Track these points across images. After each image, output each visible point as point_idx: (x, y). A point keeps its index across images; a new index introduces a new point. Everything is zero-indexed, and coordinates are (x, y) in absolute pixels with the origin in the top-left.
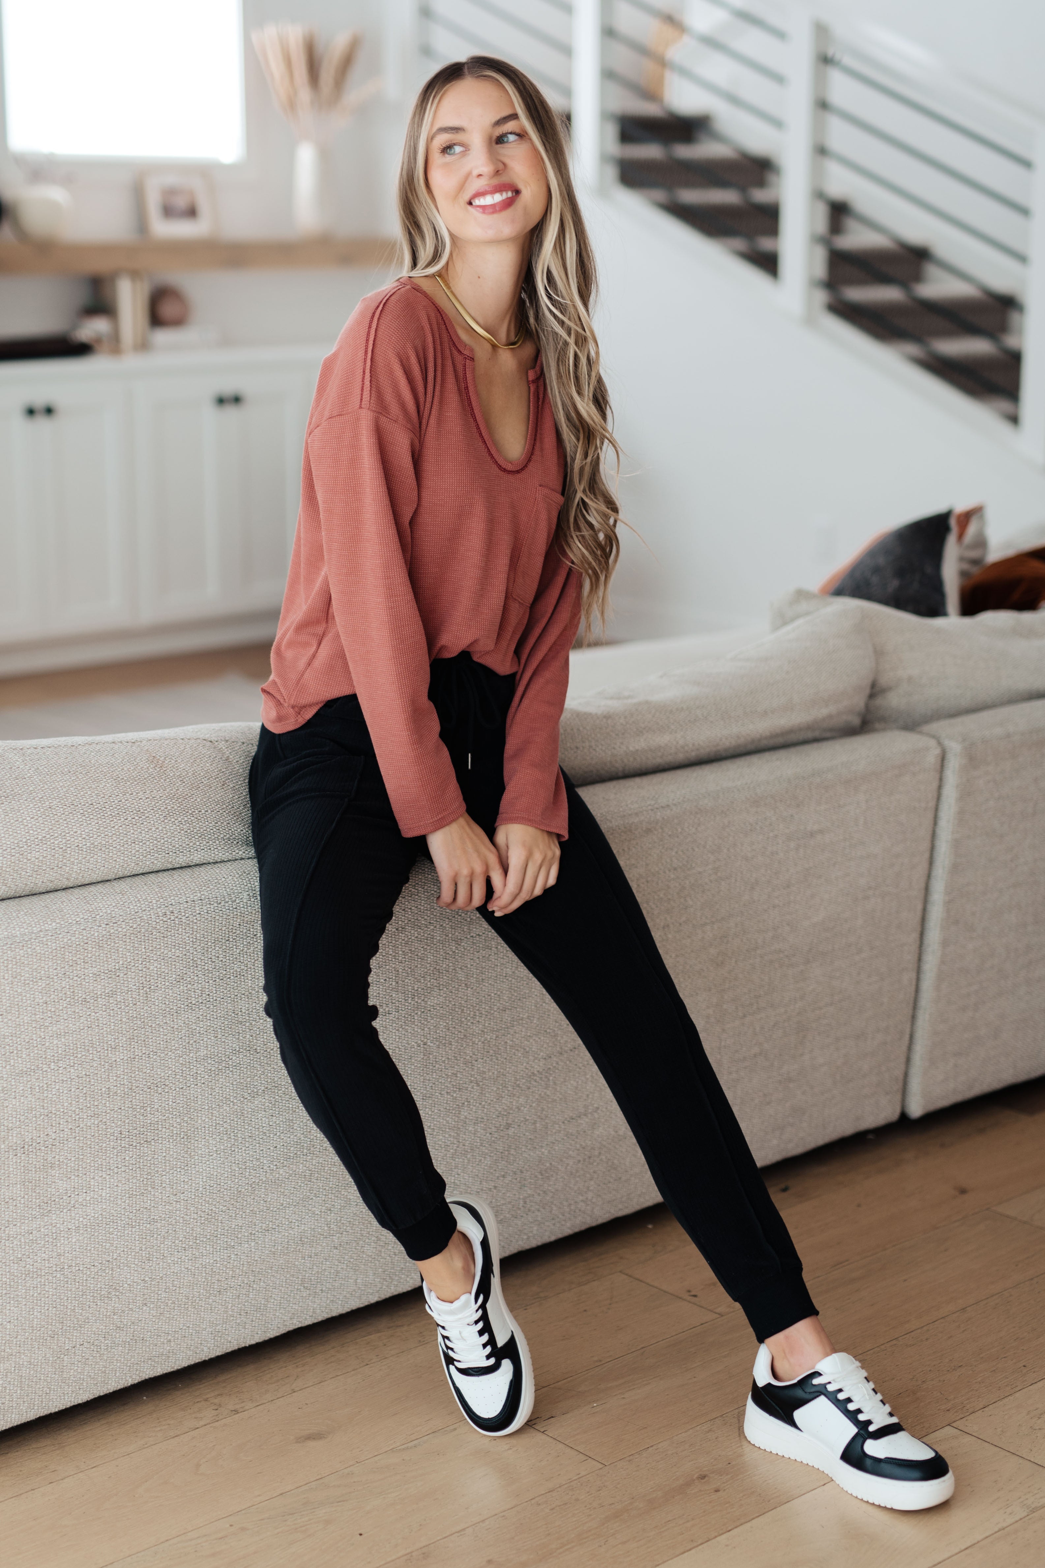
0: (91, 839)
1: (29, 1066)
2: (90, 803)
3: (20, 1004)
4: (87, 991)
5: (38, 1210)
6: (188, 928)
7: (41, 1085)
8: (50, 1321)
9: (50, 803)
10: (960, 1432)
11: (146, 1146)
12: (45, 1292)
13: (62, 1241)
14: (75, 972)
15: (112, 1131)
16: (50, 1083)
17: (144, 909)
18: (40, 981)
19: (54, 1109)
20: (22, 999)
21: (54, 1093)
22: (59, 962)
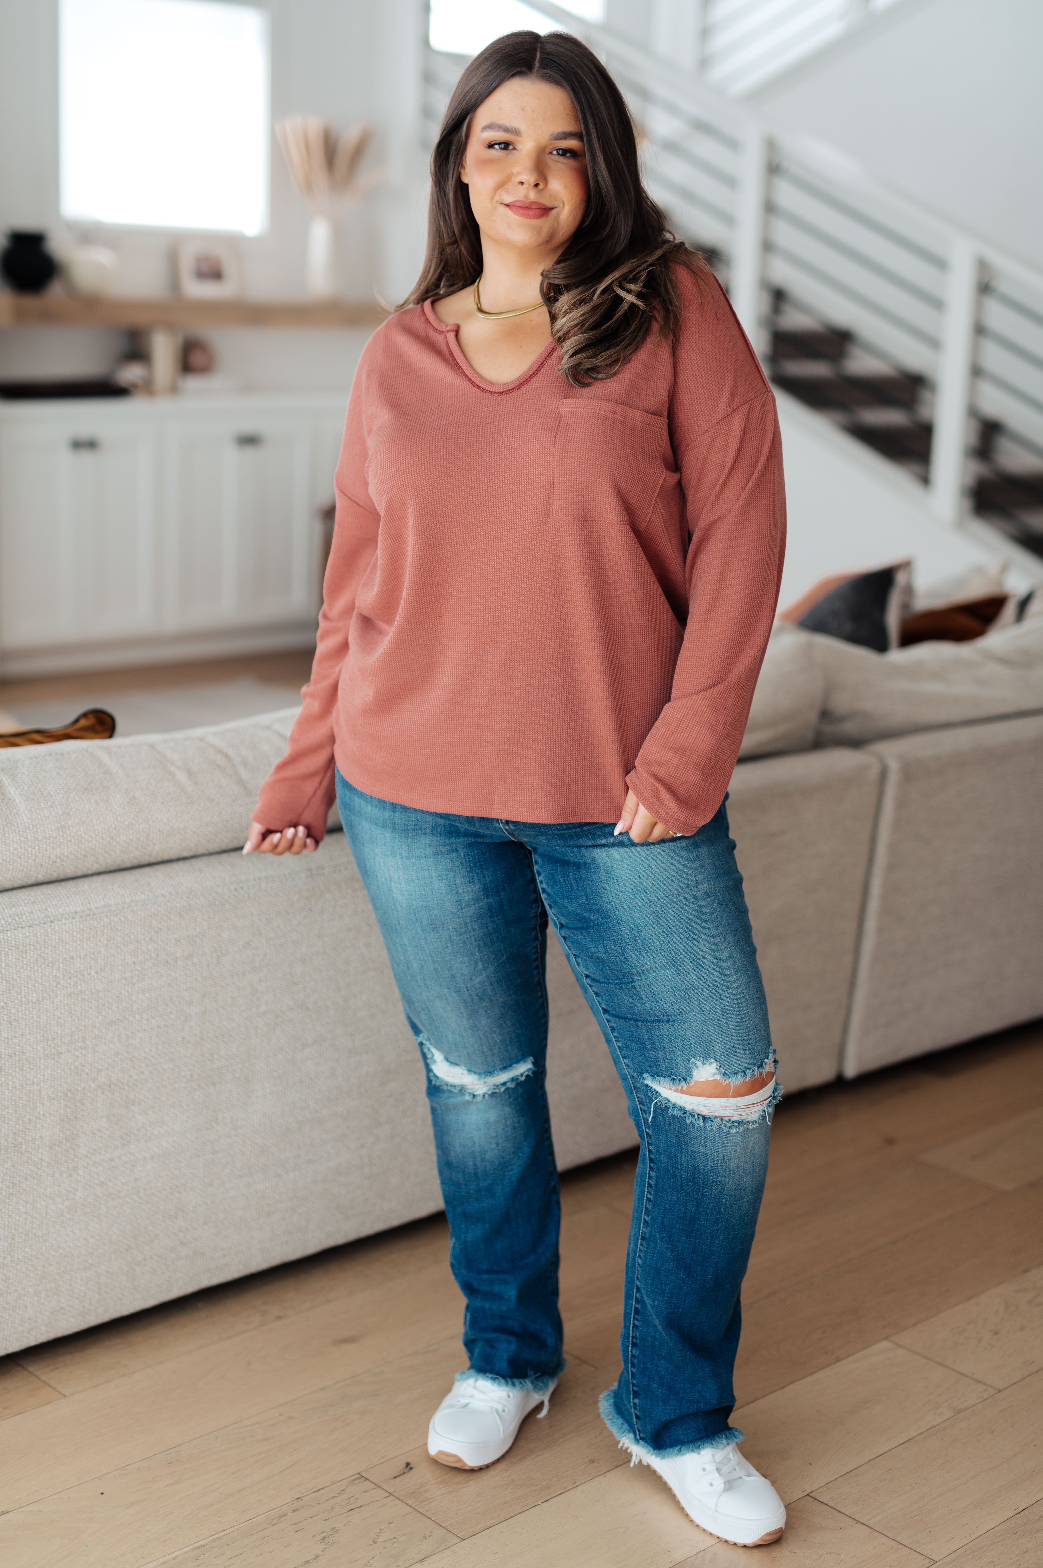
1: (118, 1017)
2: (168, 792)
3: (113, 963)
5: (120, 1141)
7: (127, 1033)
8: (126, 1236)
9: (134, 794)
10: (895, 1345)
12: (123, 1211)
15: (184, 1074)
21: (137, 1040)
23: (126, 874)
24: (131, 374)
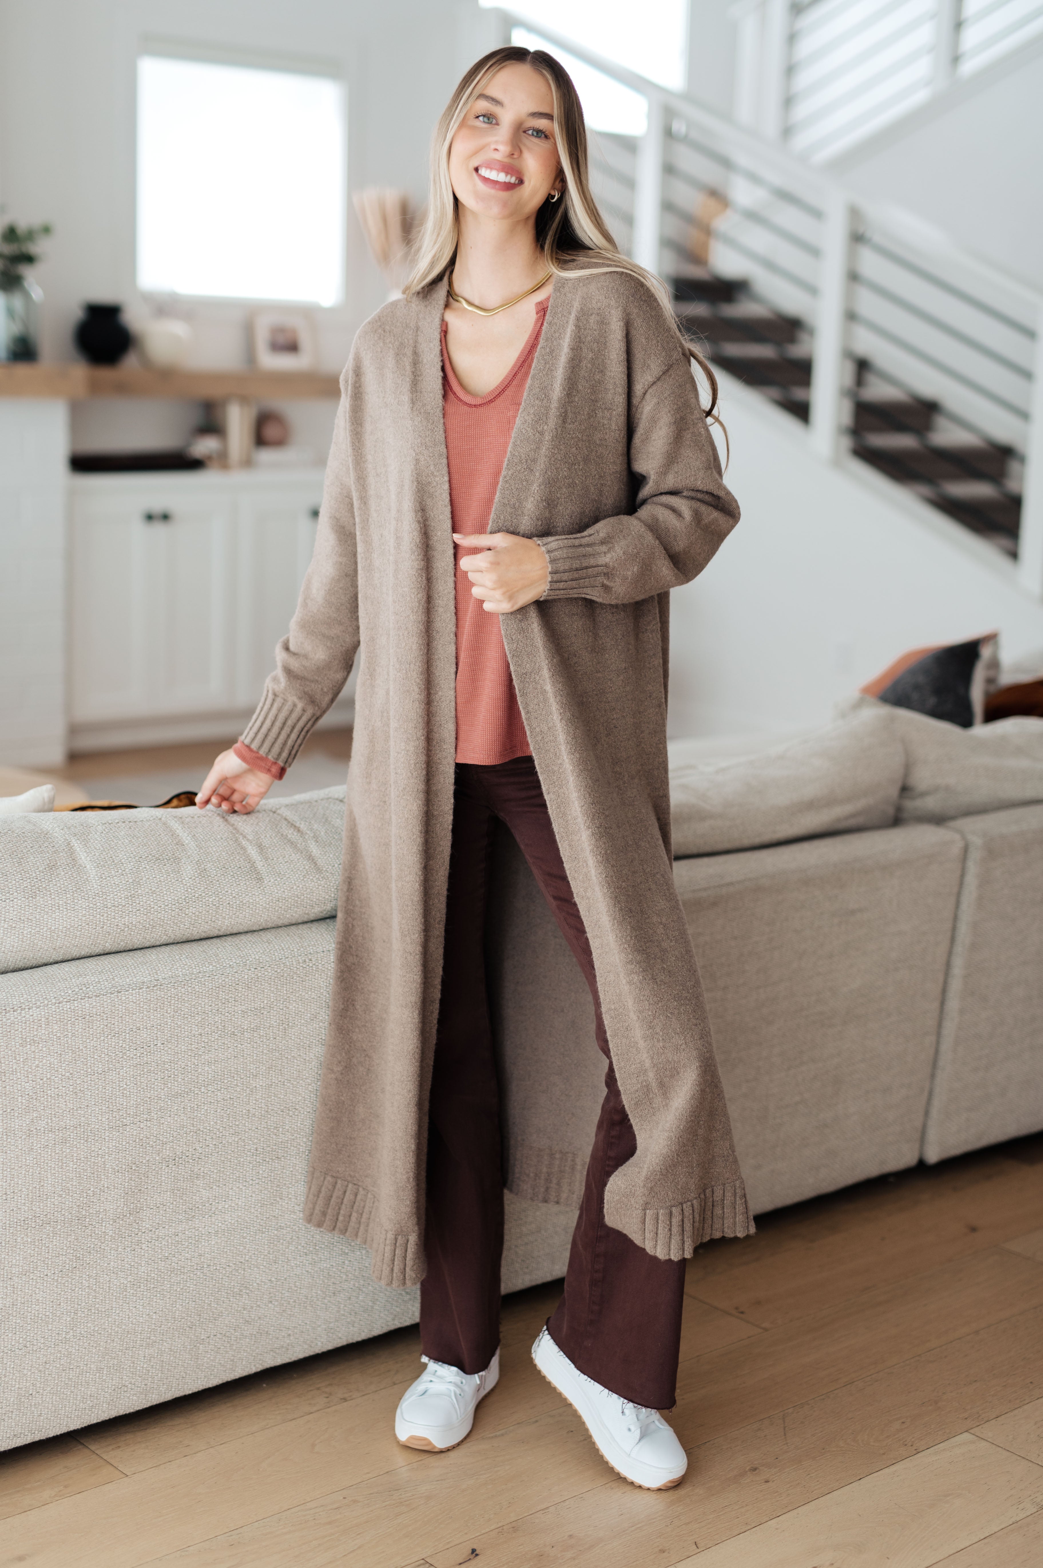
0: (240, 897)
1: (183, 1089)
2: (238, 866)
3: (180, 1034)
4: (236, 1025)
5: (184, 1215)
6: (323, 974)
7: (192, 1106)
8: (190, 1313)
9: (205, 866)
10: (977, 1438)
11: (276, 1161)
12: (186, 1287)
13: (203, 1243)
14: (226, 1008)
15: (249, 1148)
16: (200, 1104)
17: (287, 956)
18: (196, 1015)
19: (202, 1127)
20: (181, 1031)
21: (203, 1113)
22: (214, 1000)
23: (194, 945)
24: (205, 446)
